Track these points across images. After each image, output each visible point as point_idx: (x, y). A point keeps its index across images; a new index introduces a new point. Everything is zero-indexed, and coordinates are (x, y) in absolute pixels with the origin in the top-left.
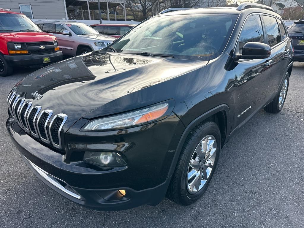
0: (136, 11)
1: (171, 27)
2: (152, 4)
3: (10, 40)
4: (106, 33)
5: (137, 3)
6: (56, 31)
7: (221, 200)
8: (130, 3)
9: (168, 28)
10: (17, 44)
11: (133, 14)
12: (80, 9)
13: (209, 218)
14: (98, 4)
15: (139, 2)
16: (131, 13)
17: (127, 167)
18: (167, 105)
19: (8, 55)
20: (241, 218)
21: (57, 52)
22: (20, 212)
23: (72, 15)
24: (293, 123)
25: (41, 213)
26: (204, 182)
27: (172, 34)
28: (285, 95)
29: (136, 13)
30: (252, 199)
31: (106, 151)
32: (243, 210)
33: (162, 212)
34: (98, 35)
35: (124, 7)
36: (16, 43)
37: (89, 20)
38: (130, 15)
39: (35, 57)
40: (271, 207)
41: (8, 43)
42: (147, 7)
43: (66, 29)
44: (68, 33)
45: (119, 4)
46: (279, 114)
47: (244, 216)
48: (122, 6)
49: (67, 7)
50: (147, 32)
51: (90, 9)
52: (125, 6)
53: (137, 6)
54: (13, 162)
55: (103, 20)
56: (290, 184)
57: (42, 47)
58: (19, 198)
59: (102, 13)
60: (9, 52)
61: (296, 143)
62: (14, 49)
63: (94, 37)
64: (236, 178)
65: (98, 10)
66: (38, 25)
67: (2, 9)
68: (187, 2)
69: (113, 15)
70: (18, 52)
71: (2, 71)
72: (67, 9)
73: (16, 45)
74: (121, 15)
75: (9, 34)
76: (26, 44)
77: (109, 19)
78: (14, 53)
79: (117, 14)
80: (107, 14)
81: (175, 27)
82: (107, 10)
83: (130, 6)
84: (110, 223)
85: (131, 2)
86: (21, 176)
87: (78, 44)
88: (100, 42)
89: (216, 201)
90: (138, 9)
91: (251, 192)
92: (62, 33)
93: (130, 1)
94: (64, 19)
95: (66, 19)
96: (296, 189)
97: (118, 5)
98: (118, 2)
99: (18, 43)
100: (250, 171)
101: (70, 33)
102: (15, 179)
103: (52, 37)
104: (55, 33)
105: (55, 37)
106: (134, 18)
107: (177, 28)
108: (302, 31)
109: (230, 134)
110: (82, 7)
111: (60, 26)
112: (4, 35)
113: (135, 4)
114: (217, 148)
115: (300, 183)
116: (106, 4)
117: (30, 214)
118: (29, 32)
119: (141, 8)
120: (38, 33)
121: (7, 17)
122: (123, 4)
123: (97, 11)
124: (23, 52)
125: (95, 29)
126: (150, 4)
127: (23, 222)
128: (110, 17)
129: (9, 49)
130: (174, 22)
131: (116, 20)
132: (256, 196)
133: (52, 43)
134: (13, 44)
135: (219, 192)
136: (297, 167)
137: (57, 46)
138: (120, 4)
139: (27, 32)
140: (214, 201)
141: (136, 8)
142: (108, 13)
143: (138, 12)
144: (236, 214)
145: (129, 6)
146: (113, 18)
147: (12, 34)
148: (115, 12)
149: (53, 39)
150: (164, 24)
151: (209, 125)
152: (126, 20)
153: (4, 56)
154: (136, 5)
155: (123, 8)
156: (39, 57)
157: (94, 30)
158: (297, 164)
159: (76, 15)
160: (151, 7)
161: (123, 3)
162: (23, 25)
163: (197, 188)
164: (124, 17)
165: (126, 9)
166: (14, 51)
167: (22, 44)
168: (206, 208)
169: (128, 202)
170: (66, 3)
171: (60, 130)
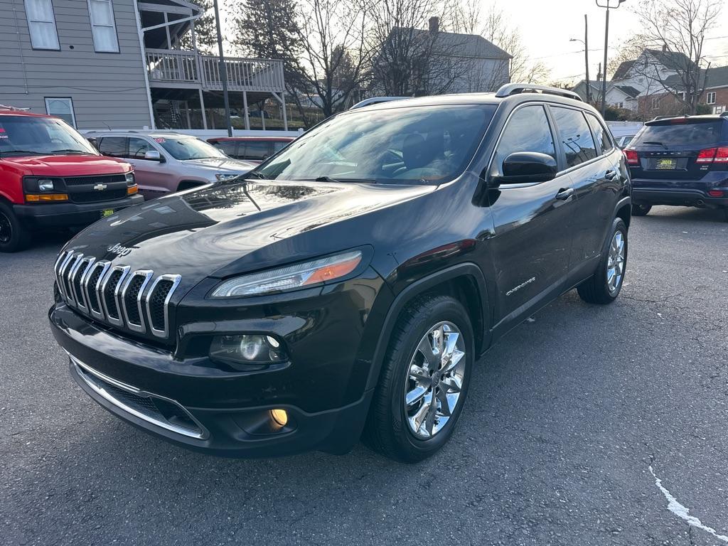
0: (309, 110)
1: (375, 133)
2: (343, 94)
3: (28, 173)
4: (242, 156)
5: (311, 92)
6: (131, 154)
7: (480, 455)
8: (295, 93)
9: (371, 136)
10: (43, 181)
11: (302, 116)
12: (182, 106)
13: (454, 485)
14: (223, 95)
15: (316, 91)
16: (298, 114)
17: (290, 363)
18: (360, 254)
19: (23, 204)
20: (516, 483)
21: (133, 198)
22: (72, 491)
23: (164, 119)
24: (638, 320)
25: (115, 492)
26: (443, 420)
27: (376, 148)
28: (621, 265)
29: (309, 114)
30: (541, 451)
31: (252, 335)
32: (522, 469)
33: (360, 479)
34: (224, 160)
35: (282, 101)
36: (41, 179)
37: (203, 129)
38: (295, 119)
39: (82, 207)
40: (576, 462)
41: (24, 178)
42: (335, 101)
43: (152, 148)
44: (158, 156)
45: (269, 95)
46: (612, 307)
47: (523, 479)
48: (277, 100)
49: (153, 102)
50: (326, 146)
51: (205, 107)
52: (284, 99)
53: (311, 99)
54: (49, 409)
55: (234, 129)
56: (618, 425)
57: (100, 186)
58: (68, 469)
59: (233, 114)
60: (25, 198)
61: (640, 356)
62: (38, 191)
63: (216, 164)
64: (511, 419)
65: (224, 107)
66: (90, 140)
67: (11, 109)
68: (423, 89)
69: (257, 118)
70: (46, 198)
71: (8, 241)
72: (153, 108)
73: (40, 182)
74: (276, 120)
75: (29, 160)
76: (65, 179)
77: (249, 127)
78: (38, 200)
79: (266, 116)
80: (243, 115)
81: (384, 133)
82: (243, 107)
83: (294, 98)
84: (257, 501)
85: (298, 91)
86: (67, 432)
87: (181, 180)
88: (229, 175)
89: (469, 456)
90: (313, 106)
91: (541, 440)
92: (143, 158)
93: (295, 89)
94: (146, 128)
95: (150, 127)
96: (630, 432)
97: (267, 98)
98: (267, 91)
99: (45, 179)
100: (542, 406)
101: (161, 156)
102: (56, 438)
103: (121, 164)
104: (127, 156)
105: (129, 165)
106: (304, 126)
107: (389, 135)
108: (664, 142)
109: (494, 327)
110: (186, 102)
111: (139, 142)
112: (15, 162)
113: (306, 95)
114: (466, 352)
115: (639, 423)
116: (243, 95)
117: (92, 494)
118: (72, 154)
119: (320, 102)
120: (91, 157)
121: (24, 125)
122: (278, 94)
123: (222, 111)
124: (57, 198)
125: (218, 148)
126: (341, 93)
127: (79, 507)
128: (250, 124)
129: (26, 192)
130: (384, 123)
131: (264, 128)
132: (549, 447)
133: (121, 177)
134: (36, 180)
135: (476, 442)
136: (637, 397)
137: (133, 184)
138: (272, 96)
139: (68, 154)
140: (464, 457)
141: (310, 103)
142: (247, 114)
143: (315, 111)
144: (506, 476)
145: (292, 98)
146: (258, 125)
147: (35, 158)
148: (262, 112)
149: (124, 168)
150: (361, 128)
151: (445, 302)
152: (286, 128)
153: (14, 206)
154: (308, 96)
155: (279, 104)
156: (93, 208)
157: (215, 149)
158: (637, 390)
159: (174, 119)
160: (342, 100)
161: (279, 91)
162: (58, 141)
163: (429, 428)
164: (283, 123)
165: (286, 106)
166: (38, 196)
167: (55, 180)
168: (448, 469)
169: (292, 435)
170: (151, 95)
171: (167, 301)
